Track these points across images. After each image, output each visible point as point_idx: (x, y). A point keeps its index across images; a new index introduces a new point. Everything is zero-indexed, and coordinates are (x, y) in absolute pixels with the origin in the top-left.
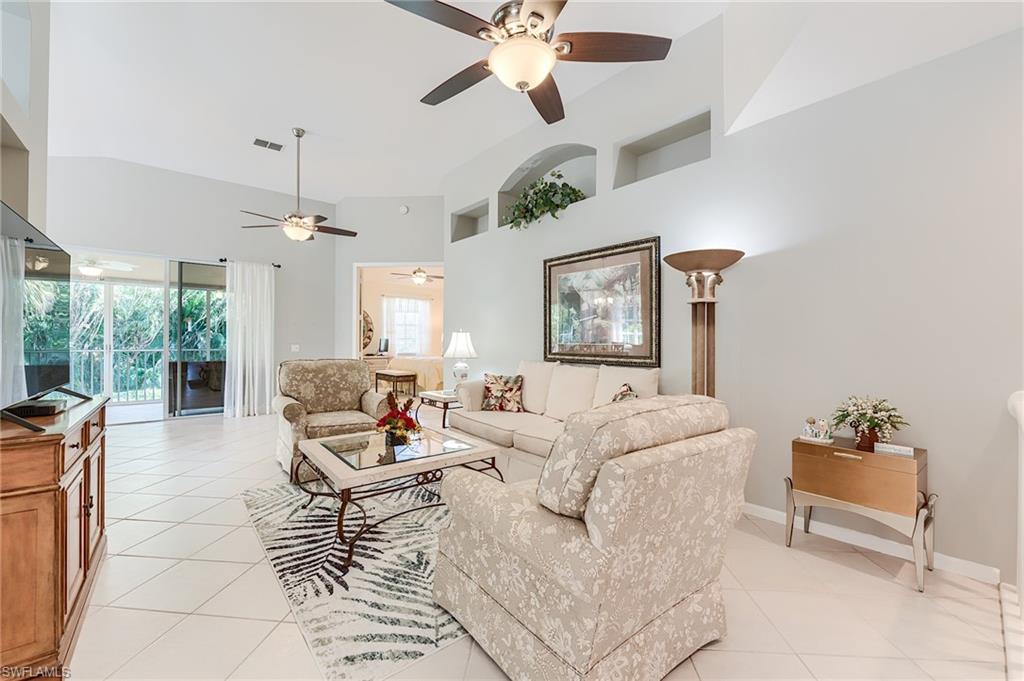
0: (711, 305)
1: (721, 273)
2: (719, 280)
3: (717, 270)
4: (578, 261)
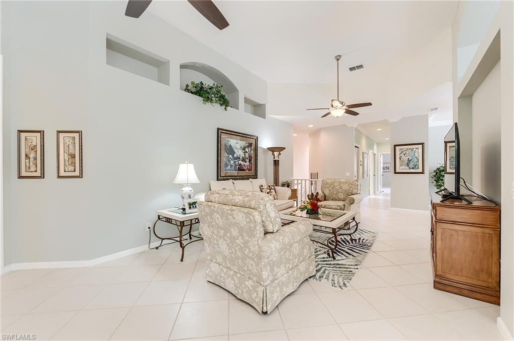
0: (278, 161)
1: (281, 152)
2: (280, 154)
3: (279, 152)
4: (234, 135)
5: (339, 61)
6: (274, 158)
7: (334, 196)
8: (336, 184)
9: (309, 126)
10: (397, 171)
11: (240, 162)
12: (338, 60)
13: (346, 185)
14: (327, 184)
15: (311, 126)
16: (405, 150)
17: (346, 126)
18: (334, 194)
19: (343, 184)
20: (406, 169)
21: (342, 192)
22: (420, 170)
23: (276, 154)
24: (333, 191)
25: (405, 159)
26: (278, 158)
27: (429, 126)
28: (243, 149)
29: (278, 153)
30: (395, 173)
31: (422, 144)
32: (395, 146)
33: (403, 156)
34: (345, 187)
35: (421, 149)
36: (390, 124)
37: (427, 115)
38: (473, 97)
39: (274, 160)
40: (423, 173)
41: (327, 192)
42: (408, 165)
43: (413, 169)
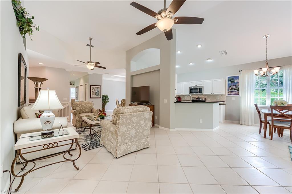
5: (91, 41)
6: (37, 86)
7: (83, 111)
10: (91, 97)
14: (77, 104)
15: (41, 64)
16: (94, 88)
17: (65, 70)
18: (83, 110)
19: (87, 104)
20: (95, 96)
21: (88, 108)
23: (39, 83)
24: (82, 108)
25: (95, 92)
26: (40, 86)
29: (40, 83)
30: (91, 98)
31: (101, 86)
32: (91, 86)
33: (94, 91)
34: (89, 105)
35: (100, 88)
36: (88, 75)
37: (102, 75)
38: (134, 77)
39: (37, 88)
40: (101, 98)
41: (78, 109)
42: (96, 95)
43: (97, 96)
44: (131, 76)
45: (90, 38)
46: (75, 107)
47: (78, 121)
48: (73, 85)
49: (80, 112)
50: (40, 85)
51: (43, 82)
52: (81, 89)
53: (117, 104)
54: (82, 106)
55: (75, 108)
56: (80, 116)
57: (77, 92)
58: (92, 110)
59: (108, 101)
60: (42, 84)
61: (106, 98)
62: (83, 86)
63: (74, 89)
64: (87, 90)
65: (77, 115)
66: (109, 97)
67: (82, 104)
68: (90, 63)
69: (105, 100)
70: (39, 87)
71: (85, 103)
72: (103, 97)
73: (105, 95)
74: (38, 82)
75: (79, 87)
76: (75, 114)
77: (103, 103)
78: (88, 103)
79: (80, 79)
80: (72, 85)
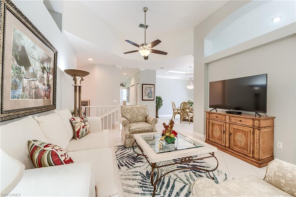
5: (146, 13)
6: (75, 83)
7: (135, 119)
8: (135, 110)
9: (89, 59)
10: (143, 99)
11: (37, 83)
12: (145, 11)
13: (143, 109)
14: (128, 110)
15: (90, 59)
16: (147, 87)
20: (147, 98)
22: (153, 99)
23: (79, 78)
24: (134, 115)
25: (147, 92)
27: (156, 77)
28: (41, 62)
30: (143, 100)
31: (154, 85)
32: (143, 85)
33: (146, 91)
34: (142, 111)
35: (153, 87)
36: (140, 71)
37: (156, 70)
38: (209, 65)
39: (76, 85)
40: (154, 100)
41: (128, 116)
42: (148, 96)
43: (150, 98)
44: (205, 64)
45: (145, 8)
46: (124, 113)
47: (127, 137)
48: (125, 86)
49: (131, 122)
50: (80, 82)
51: (83, 78)
52: (132, 89)
53: (173, 108)
54: (134, 112)
55: (124, 115)
56: (131, 128)
57: (128, 94)
58: (147, 118)
59: (162, 104)
60: (82, 80)
61: (159, 100)
62: (134, 86)
63: (126, 90)
64: (138, 90)
65: (127, 126)
66: (162, 99)
67: (133, 110)
68: (144, 46)
69: (159, 102)
70: (78, 84)
71: (138, 108)
72: (156, 99)
73: (158, 97)
74: (77, 77)
75: (130, 87)
76: (125, 125)
77: (156, 106)
78: (141, 108)
79: (130, 79)
80: (123, 87)
